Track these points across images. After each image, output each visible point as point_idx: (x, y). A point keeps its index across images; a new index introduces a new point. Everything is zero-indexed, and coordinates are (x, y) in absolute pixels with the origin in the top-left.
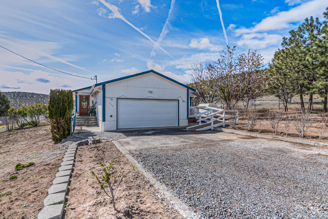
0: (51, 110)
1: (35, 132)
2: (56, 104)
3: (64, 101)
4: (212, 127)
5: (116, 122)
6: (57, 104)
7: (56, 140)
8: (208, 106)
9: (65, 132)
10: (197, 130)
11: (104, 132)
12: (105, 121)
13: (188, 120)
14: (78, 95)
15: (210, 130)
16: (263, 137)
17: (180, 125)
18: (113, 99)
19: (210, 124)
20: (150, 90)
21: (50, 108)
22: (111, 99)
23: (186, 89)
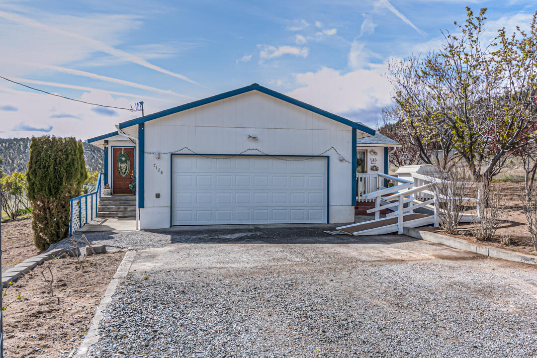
0: (32, 181)
1: (22, 228)
2: (40, 169)
3: (58, 162)
4: (399, 227)
5: (169, 209)
6: (44, 168)
7: (41, 245)
8: (418, 172)
9: (59, 228)
10: (355, 233)
11: (142, 232)
12: (143, 207)
13: (356, 208)
14: (109, 146)
15: (395, 233)
16: (503, 256)
17: (331, 222)
18: (162, 155)
19: (395, 221)
20: (253, 132)
21: (31, 177)
22: (157, 156)
23: (351, 128)
